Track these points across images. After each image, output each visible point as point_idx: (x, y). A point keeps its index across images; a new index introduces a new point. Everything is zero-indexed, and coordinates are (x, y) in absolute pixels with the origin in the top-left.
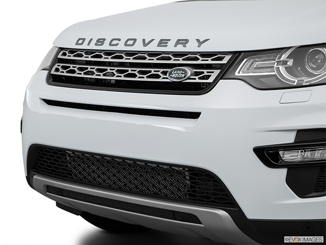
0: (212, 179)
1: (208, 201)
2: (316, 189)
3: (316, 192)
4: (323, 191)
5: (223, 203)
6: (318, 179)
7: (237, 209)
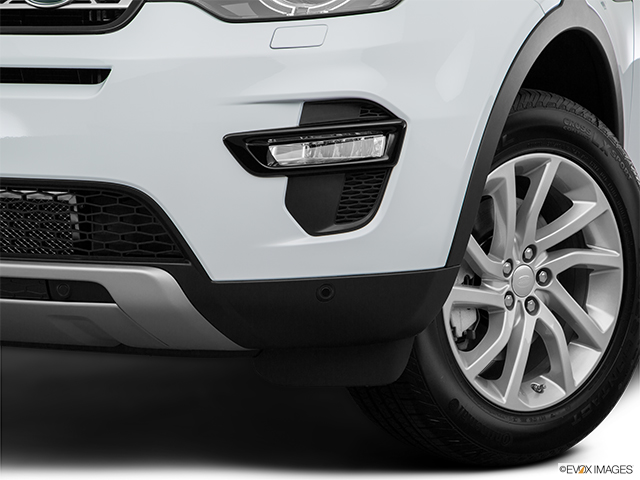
0: (135, 208)
1: (124, 255)
2: (338, 218)
3: (338, 223)
4: (351, 221)
5: (159, 256)
6: (342, 198)
7: (190, 264)
